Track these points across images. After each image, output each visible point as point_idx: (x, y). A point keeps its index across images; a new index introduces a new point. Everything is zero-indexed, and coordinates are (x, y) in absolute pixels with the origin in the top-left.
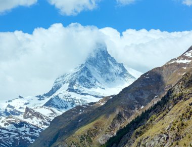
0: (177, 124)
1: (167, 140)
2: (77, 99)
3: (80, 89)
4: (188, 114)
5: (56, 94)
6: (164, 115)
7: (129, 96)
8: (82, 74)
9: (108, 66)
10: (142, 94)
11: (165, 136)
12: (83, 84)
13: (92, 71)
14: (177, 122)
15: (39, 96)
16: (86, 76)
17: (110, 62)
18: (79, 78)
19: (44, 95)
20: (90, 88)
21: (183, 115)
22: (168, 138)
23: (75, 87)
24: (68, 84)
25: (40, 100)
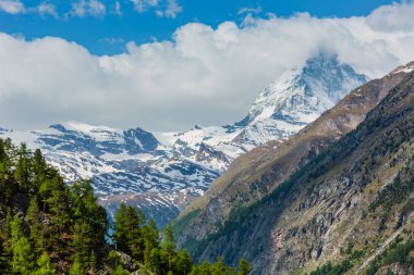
0: (366, 162)
1: (350, 185)
2: (286, 130)
3: (292, 116)
4: (383, 148)
5: (253, 123)
6: (352, 150)
7: (328, 124)
8: (297, 91)
9: (339, 79)
10: (348, 120)
11: (347, 180)
12: (298, 107)
13: (312, 86)
14: (367, 159)
15: (228, 127)
16: (303, 94)
17: (344, 72)
18: (290, 97)
19: (236, 124)
20: (308, 113)
21: (376, 148)
22: (351, 183)
23: (284, 112)
24: (274, 107)
25: (229, 132)
